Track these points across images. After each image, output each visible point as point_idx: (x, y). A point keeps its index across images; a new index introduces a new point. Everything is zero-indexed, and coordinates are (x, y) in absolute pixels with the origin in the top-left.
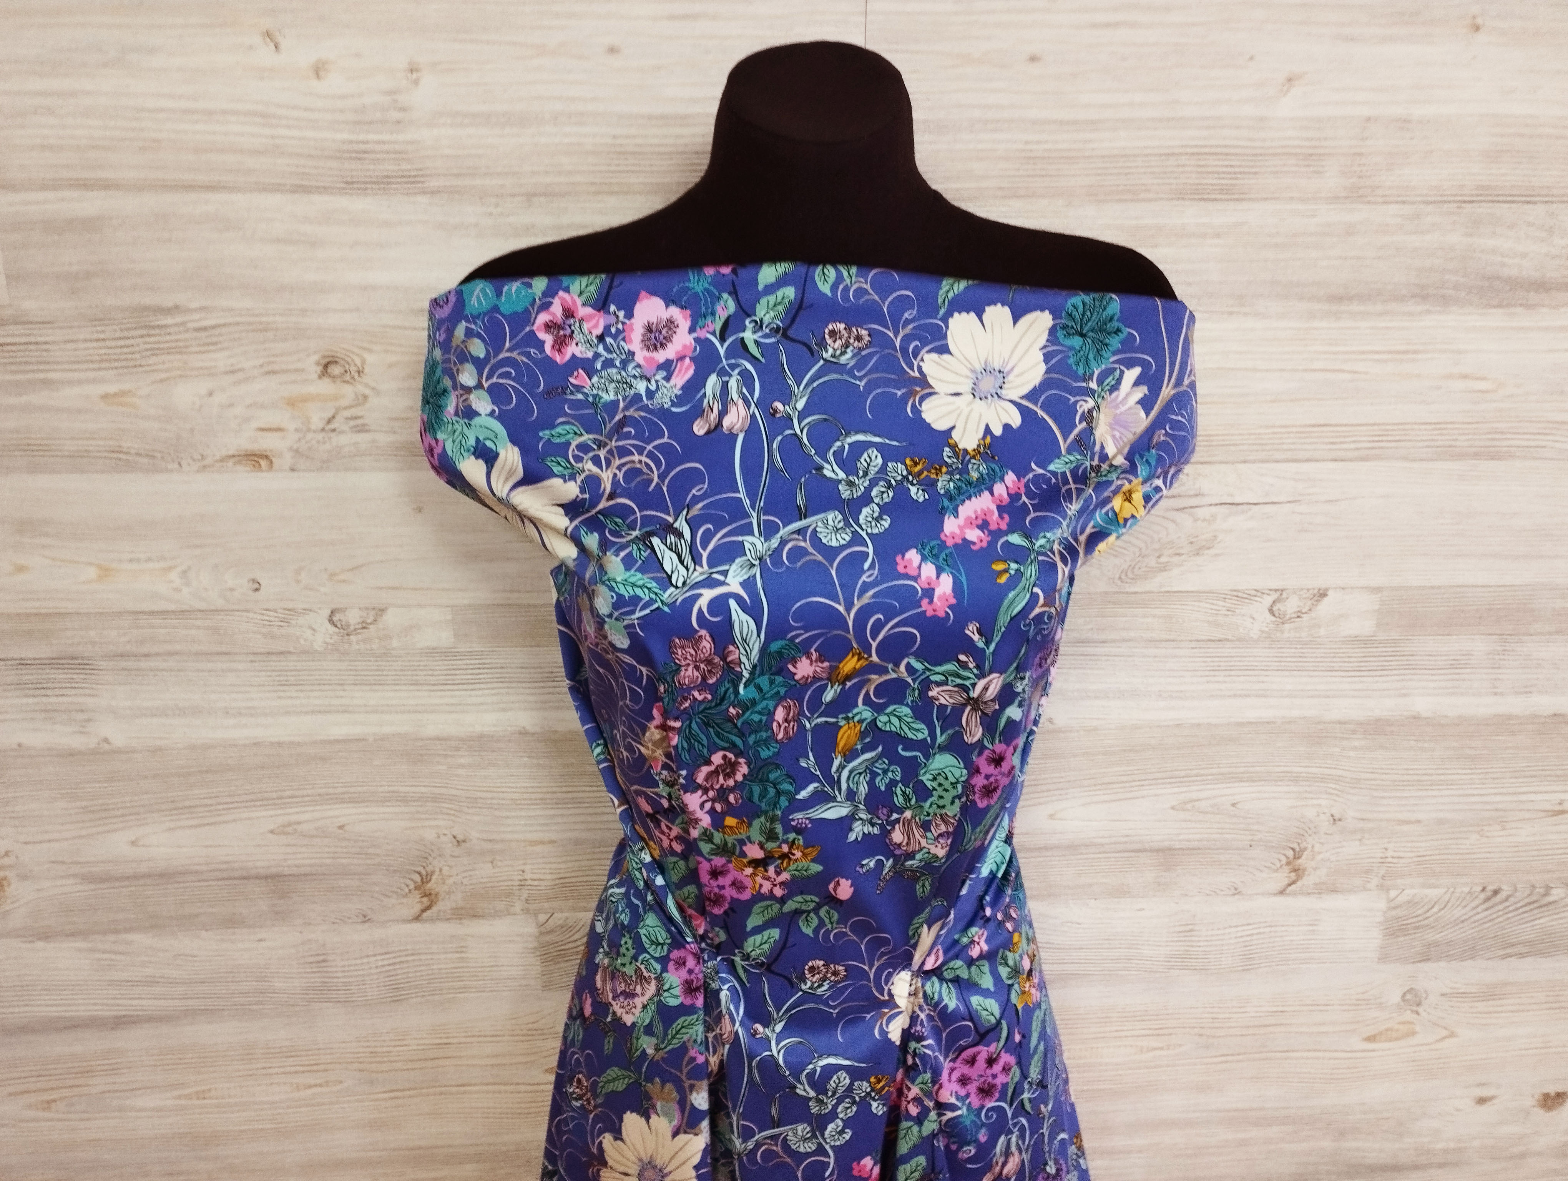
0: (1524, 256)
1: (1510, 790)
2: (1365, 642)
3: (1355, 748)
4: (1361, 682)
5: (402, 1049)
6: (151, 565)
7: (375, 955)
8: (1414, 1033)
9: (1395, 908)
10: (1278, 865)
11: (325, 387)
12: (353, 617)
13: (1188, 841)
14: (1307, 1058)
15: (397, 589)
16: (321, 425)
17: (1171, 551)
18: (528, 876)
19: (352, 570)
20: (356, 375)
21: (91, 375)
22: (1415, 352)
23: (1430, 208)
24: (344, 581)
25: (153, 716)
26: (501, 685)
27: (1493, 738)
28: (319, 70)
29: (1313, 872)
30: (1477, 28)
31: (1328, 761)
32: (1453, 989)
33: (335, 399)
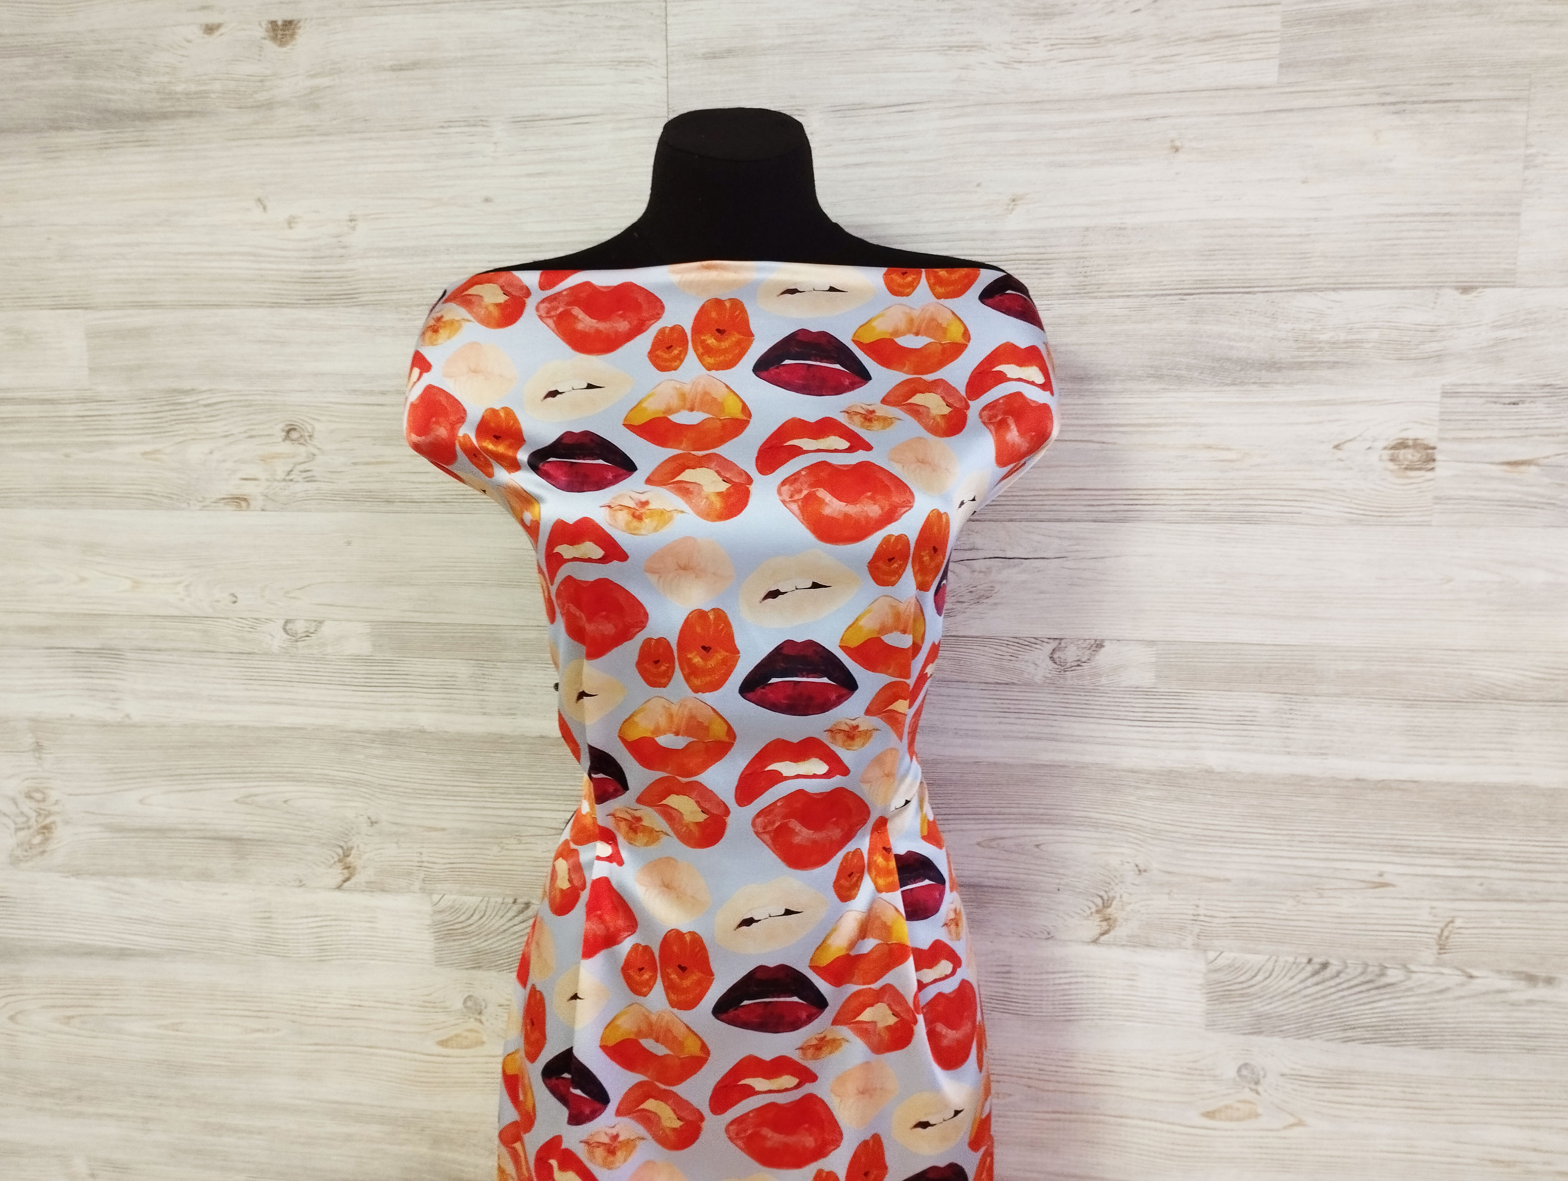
0: (1251, 339)
2: (1148, 693)
3: (1151, 799)
4: (1148, 732)
6: (165, 580)
7: (306, 917)
9: (1215, 971)
10: (1089, 912)
11: (287, 448)
12: (300, 627)
13: (996, 879)
15: (331, 605)
16: (283, 477)
17: (954, 599)
18: (425, 859)
19: (300, 589)
20: (307, 438)
21: (137, 438)
22: (1157, 425)
23: (1154, 300)
24: (294, 598)
27: (1293, 798)
28: (291, 223)
29: (1124, 923)
30: (1177, 150)
31: (1127, 810)
32: (1293, 1069)
33: (293, 457)
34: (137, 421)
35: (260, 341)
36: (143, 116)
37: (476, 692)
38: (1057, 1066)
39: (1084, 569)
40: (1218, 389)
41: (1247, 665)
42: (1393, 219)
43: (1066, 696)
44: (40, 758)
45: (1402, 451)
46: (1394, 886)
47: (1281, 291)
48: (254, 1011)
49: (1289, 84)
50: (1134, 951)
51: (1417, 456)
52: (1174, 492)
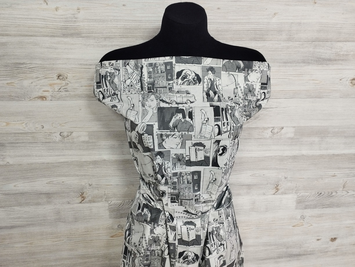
0: (326, 53)
1: (324, 171)
2: (292, 139)
3: (290, 162)
4: (291, 147)
5: (77, 232)
6: (18, 122)
7: (71, 211)
8: (303, 225)
9: (299, 197)
10: (273, 188)
11: (58, 81)
12: (65, 134)
13: (254, 183)
14: (280, 231)
15: (76, 127)
16: (57, 90)
18: (106, 193)
19: (65, 123)
20: (66, 79)
21: (4, 78)
22: (302, 74)
23: (306, 43)
24: (63, 126)
25: (19, 157)
26: (100, 149)
27: (320, 159)
28: (57, 9)
29: (281, 189)
31: (284, 165)
32: (311, 215)
33: (61, 84)
35: (47, 48)
37: (121, 149)
39: (281, 110)
40: (317, 65)
41: (314, 131)
43: (274, 140)
45: (353, 81)
46: (336, 176)
47: (335, 41)
48: (56, 236)
50: (282, 195)
52: (304, 91)
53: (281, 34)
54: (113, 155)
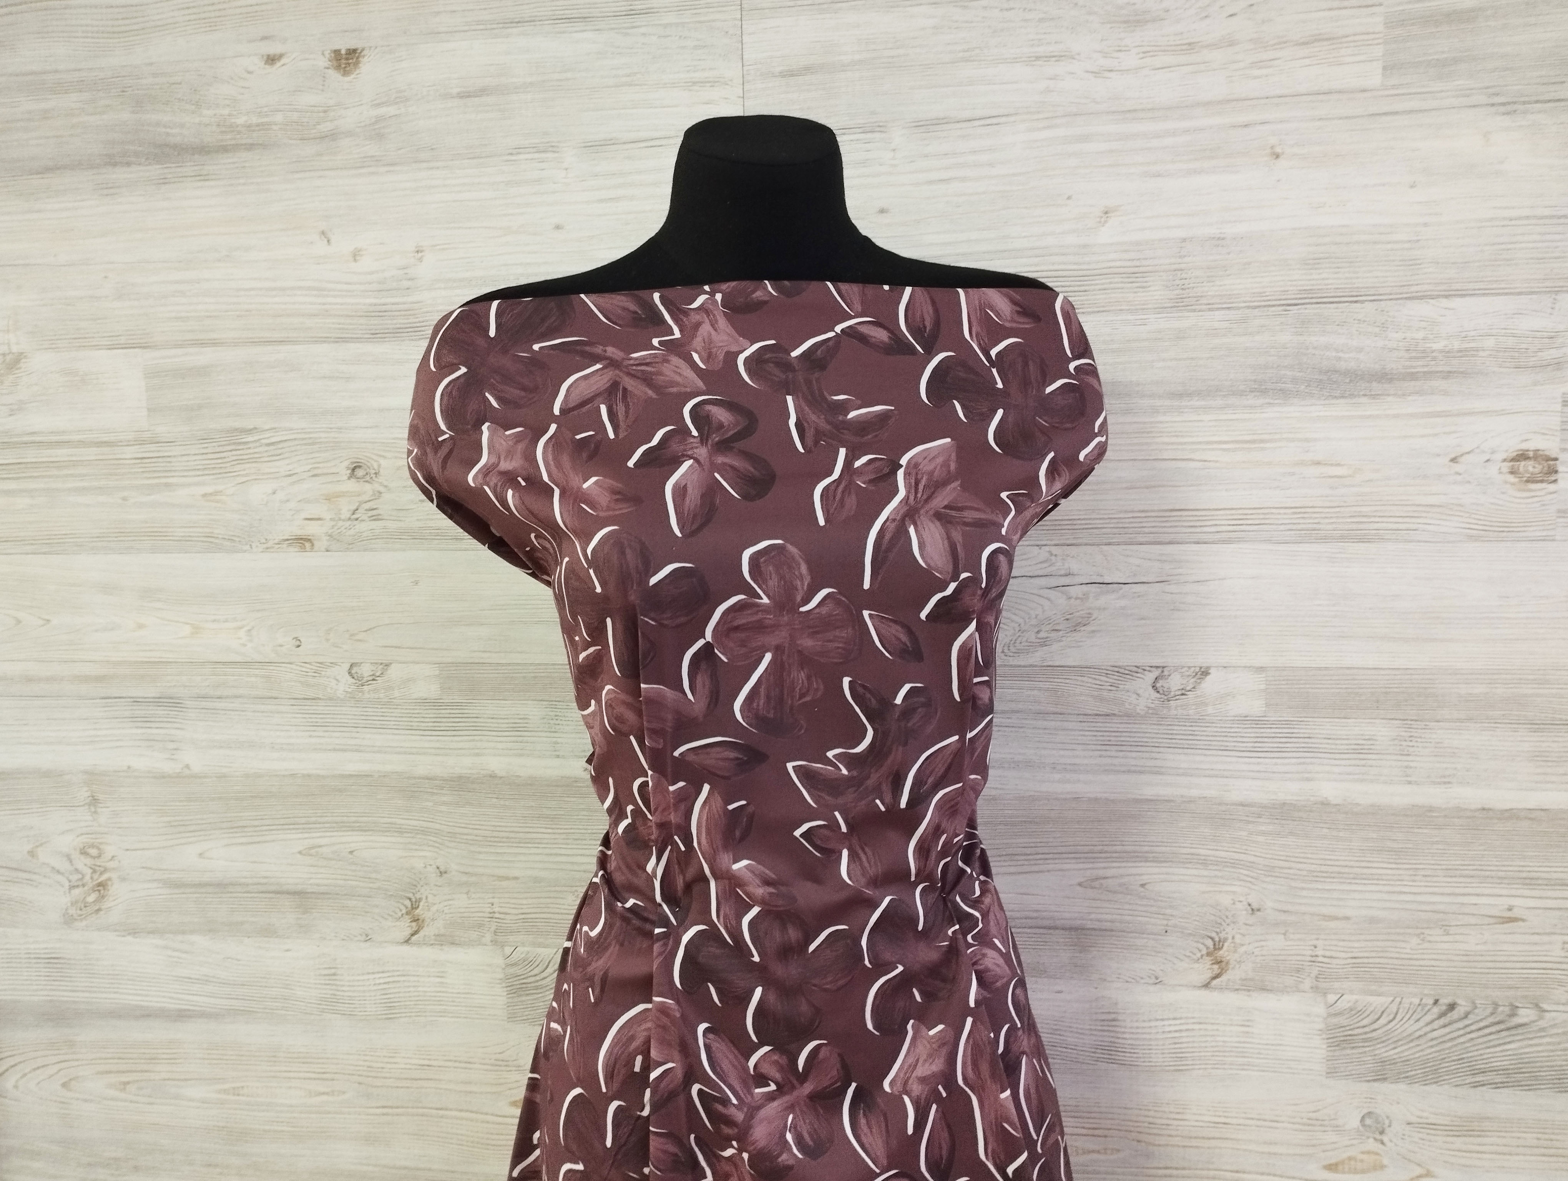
0: (1360, 350)
1: (1448, 890)
2: (1257, 722)
4: (1258, 763)
5: (393, 1066)
6: (227, 625)
7: (373, 973)
8: (1382, 1167)
9: (1336, 1015)
10: (1199, 955)
11: (351, 486)
12: (366, 670)
13: (1099, 920)
15: (399, 647)
16: (348, 516)
17: (1048, 628)
18: (496, 910)
19: (366, 631)
20: (373, 476)
22: (1262, 441)
23: (1256, 312)
24: (360, 640)
25: (221, 747)
26: (478, 733)
27: (1416, 830)
28: (356, 255)
29: (1238, 966)
30: (1277, 156)
31: (1237, 846)
32: (1421, 1118)
33: (359, 495)
34: (198, 462)
35: (325, 377)
36: (203, 150)
37: (549, 734)
38: (1168, 1119)
39: (1186, 594)
40: (1327, 402)
41: (1361, 691)
42: (1505, 223)
43: (1170, 727)
44: (95, 812)
45: (1523, 463)
46: (1523, 920)
47: (1391, 299)
48: (319, 1073)
49: (1394, 87)
50: (1249, 996)
51: (1539, 468)
52: (1282, 511)
53: (1145, 284)
54: (521, 755)
